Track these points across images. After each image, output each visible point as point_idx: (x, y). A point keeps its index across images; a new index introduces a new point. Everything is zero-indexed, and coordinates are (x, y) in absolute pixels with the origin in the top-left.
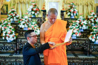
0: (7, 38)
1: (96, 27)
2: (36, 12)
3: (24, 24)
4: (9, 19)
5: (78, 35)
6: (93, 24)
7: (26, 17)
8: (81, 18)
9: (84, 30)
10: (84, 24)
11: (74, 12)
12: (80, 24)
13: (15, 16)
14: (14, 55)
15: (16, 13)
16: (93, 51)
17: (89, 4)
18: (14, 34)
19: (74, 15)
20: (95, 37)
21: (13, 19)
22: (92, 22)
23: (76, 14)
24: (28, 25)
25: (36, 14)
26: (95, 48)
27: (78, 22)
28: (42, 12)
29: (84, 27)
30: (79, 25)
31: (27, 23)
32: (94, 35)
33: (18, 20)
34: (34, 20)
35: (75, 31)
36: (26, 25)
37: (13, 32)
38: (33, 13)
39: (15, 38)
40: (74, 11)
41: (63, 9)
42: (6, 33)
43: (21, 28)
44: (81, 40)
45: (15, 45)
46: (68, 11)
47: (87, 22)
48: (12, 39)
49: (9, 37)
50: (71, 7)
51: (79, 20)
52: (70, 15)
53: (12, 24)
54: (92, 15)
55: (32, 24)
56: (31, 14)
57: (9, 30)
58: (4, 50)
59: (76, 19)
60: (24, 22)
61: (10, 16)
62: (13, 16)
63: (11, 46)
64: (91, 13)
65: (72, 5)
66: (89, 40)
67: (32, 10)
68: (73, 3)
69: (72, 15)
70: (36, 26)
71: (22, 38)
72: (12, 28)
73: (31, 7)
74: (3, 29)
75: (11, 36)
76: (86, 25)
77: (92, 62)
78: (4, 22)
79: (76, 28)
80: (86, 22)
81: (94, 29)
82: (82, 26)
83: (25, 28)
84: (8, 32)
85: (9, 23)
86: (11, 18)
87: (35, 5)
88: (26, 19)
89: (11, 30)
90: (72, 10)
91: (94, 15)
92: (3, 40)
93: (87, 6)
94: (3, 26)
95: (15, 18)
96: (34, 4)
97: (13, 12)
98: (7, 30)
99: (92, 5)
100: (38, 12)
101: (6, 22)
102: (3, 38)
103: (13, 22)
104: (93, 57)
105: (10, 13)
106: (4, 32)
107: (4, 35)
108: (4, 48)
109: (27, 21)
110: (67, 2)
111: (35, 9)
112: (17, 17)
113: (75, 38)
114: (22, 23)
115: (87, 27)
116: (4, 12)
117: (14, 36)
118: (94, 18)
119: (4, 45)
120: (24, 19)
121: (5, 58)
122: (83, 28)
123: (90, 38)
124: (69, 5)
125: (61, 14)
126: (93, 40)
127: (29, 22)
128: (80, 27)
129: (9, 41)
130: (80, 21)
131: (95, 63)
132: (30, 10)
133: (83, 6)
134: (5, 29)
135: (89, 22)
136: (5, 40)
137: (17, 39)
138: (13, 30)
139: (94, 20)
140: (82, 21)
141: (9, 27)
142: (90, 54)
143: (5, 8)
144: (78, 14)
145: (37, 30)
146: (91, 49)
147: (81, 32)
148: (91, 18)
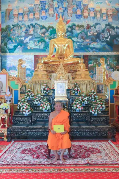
0: (24, 113)
1: (95, 102)
2: (47, 91)
3: (37, 101)
4: (26, 97)
5: (80, 109)
6: (93, 99)
7: (39, 95)
8: (83, 95)
9: (86, 104)
10: (86, 100)
11: (77, 91)
12: (82, 99)
13: (30, 95)
14: (29, 126)
15: (32, 92)
16: (93, 122)
17: (91, 83)
18: (29, 109)
19: (77, 92)
20: (94, 110)
21: (29, 97)
22: (93, 98)
23: (79, 92)
24: (40, 102)
25: (47, 93)
26: (94, 119)
27: (81, 98)
28: (52, 91)
29: (86, 102)
30: (81, 101)
31: (40, 100)
32: (94, 109)
33: (33, 97)
34: (45, 98)
35: (78, 106)
36: (39, 101)
37: (29, 107)
38: (45, 92)
39: (30, 112)
40: (78, 89)
41: (69, 88)
42: (23, 109)
43: (36, 104)
44: (83, 112)
45: (31, 118)
46: (73, 90)
47: (89, 98)
48: (28, 114)
49: (25, 112)
50: (75, 87)
51: (81, 97)
52: (74, 93)
53: (28, 101)
54: (92, 92)
55: (44, 101)
56: (43, 93)
57: (25, 106)
58: (21, 122)
59: (79, 96)
60: (37, 99)
61: (27, 94)
62: (29, 95)
63: (27, 119)
64: (91, 90)
65: (76, 84)
66: (90, 112)
67: (44, 89)
68: (76, 83)
69: (76, 92)
70: (46, 103)
71: (36, 112)
72: (28, 105)
73: (44, 87)
74: (21, 105)
75: (27, 111)
76: (87, 101)
77: (92, 130)
78: (22, 100)
79: (79, 103)
80: (87, 98)
81: (93, 103)
82: (84, 101)
83: (38, 104)
84: (25, 108)
85: (26, 101)
86: (27, 96)
87: (47, 86)
88: (39, 97)
89: (27, 106)
90: (76, 89)
91: (94, 92)
92: (21, 114)
93: (90, 85)
94: (21, 103)
95: (30, 96)
96: (45, 85)
97: (29, 91)
98: (24, 106)
99: (93, 84)
100: (49, 91)
101: (23, 100)
102: (21, 113)
103: (29, 100)
104: (93, 127)
105: (27, 92)
106: (22, 108)
107: (21, 110)
108: (21, 121)
109: (40, 98)
110: (73, 82)
111: (46, 89)
112: (32, 95)
113: (79, 111)
114: (36, 100)
115: (88, 102)
116: (23, 91)
117: (30, 111)
118: (94, 95)
119: (22, 118)
120: (37, 97)
121: (22, 129)
122: (84, 103)
123: (91, 111)
124: (73, 85)
125: (67, 92)
126: (93, 113)
127: (42, 99)
128: (83, 102)
129: (25, 115)
130: (83, 97)
131: (95, 131)
132: (43, 90)
133: (86, 85)
134: (22, 105)
135: (90, 98)
136: (23, 114)
137: (32, 113)
138: (28, 106)
139: (94, 96)
140: (84, 97)
141: (25, 104)
142: (91, 124)
143: (24, 88)
144: (81, 92)
145: (48, 105)
146: (91, 120)
147: (83, 106)
148: (92, 95)
